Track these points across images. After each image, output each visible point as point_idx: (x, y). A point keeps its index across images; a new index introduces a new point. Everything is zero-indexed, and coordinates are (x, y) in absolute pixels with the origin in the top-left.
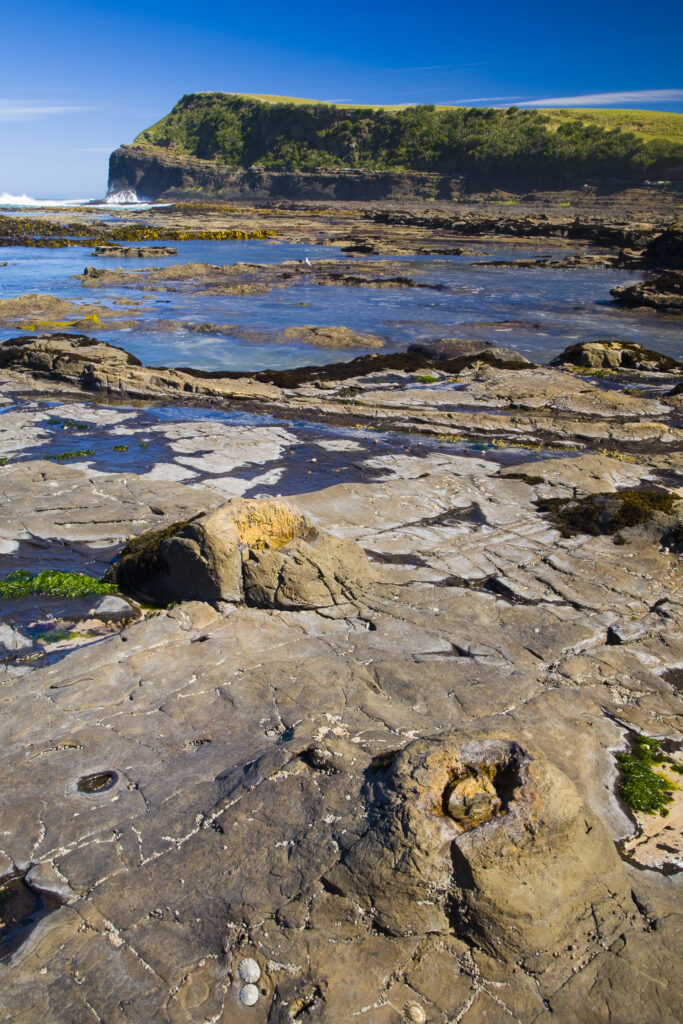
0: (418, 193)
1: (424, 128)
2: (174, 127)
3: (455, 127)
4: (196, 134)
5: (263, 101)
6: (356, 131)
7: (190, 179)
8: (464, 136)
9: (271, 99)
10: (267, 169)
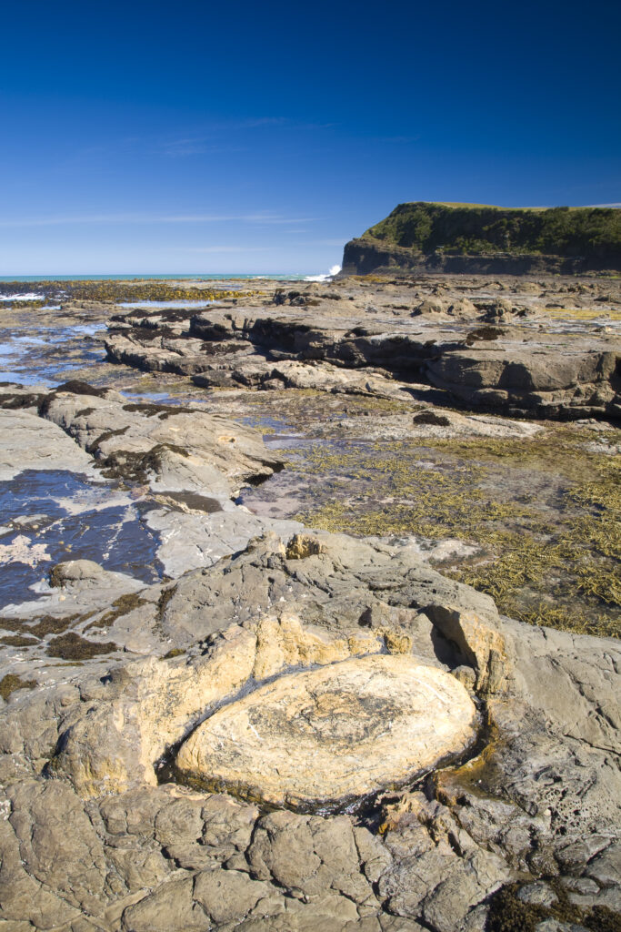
0: (548, 270)
1: (559, 224)
2: (390, 226)
3: (582, 222)
4: (402, 230)
5: (449, 206)
6: (510, 226)
7: (394, 260)
8: (587, 228)
9: (452, 205)
10: (445, 253)
